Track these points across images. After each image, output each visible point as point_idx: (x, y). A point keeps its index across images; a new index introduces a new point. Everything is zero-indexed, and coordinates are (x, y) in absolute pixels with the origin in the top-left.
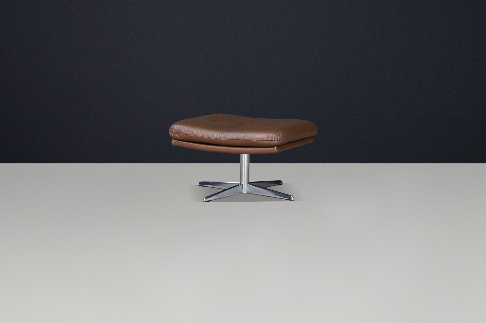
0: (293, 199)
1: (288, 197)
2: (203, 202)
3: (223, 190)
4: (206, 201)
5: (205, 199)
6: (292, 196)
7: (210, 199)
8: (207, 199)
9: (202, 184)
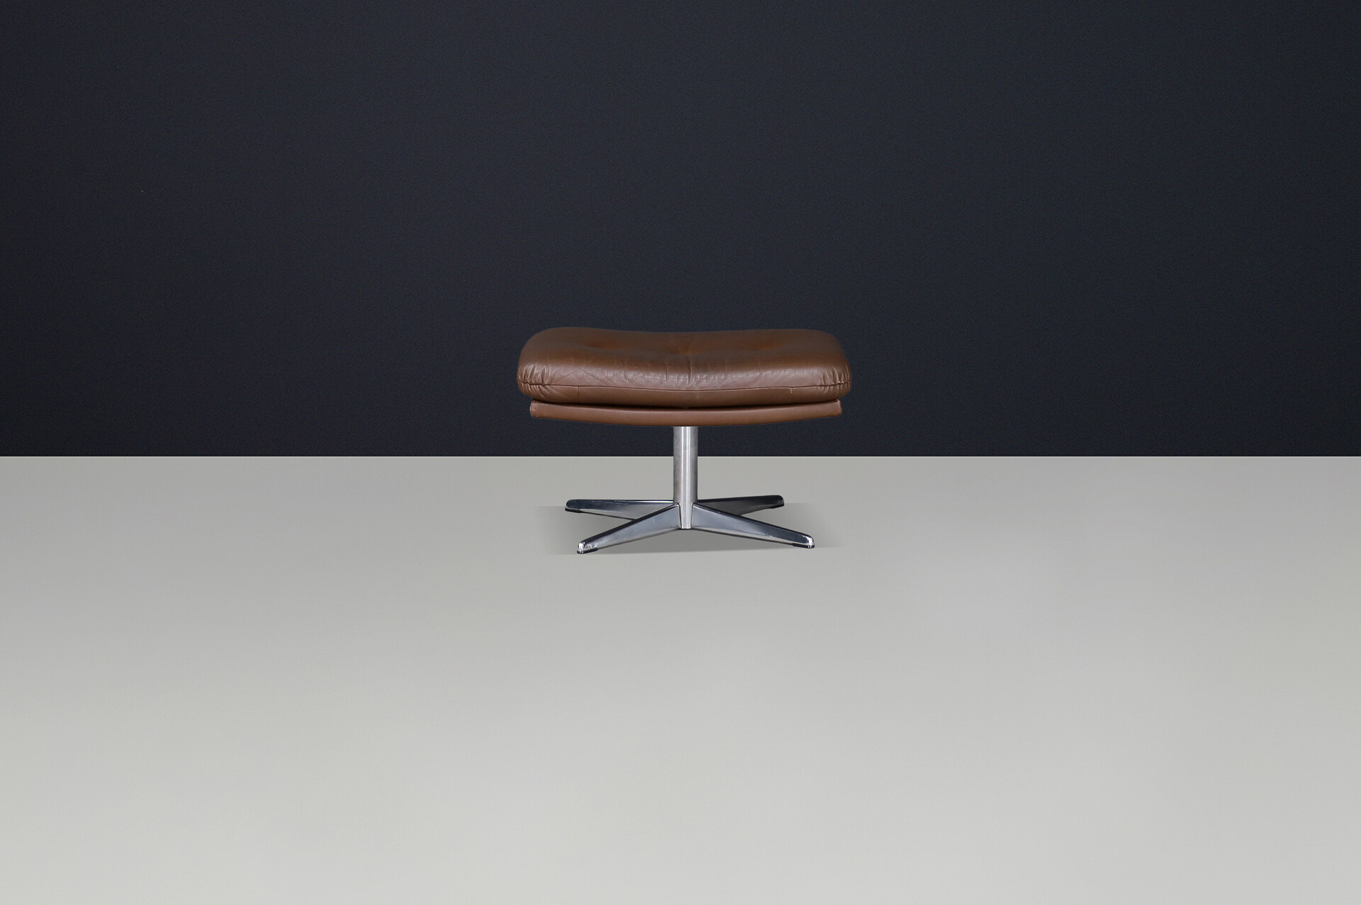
0: (810, 543)
1: (797, 539)
2: (578, 552)
3: (630, 521)
4: (586, 549)
5: (581, 545)
6: (810, 537)
7: (596, 544)
8: (588, 545)
9: (575, 506)
